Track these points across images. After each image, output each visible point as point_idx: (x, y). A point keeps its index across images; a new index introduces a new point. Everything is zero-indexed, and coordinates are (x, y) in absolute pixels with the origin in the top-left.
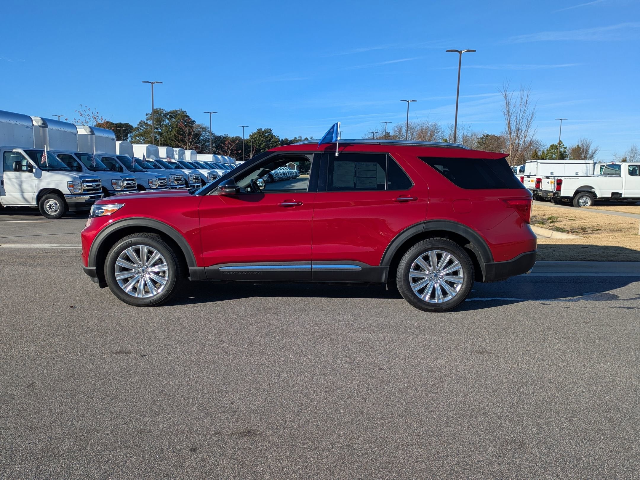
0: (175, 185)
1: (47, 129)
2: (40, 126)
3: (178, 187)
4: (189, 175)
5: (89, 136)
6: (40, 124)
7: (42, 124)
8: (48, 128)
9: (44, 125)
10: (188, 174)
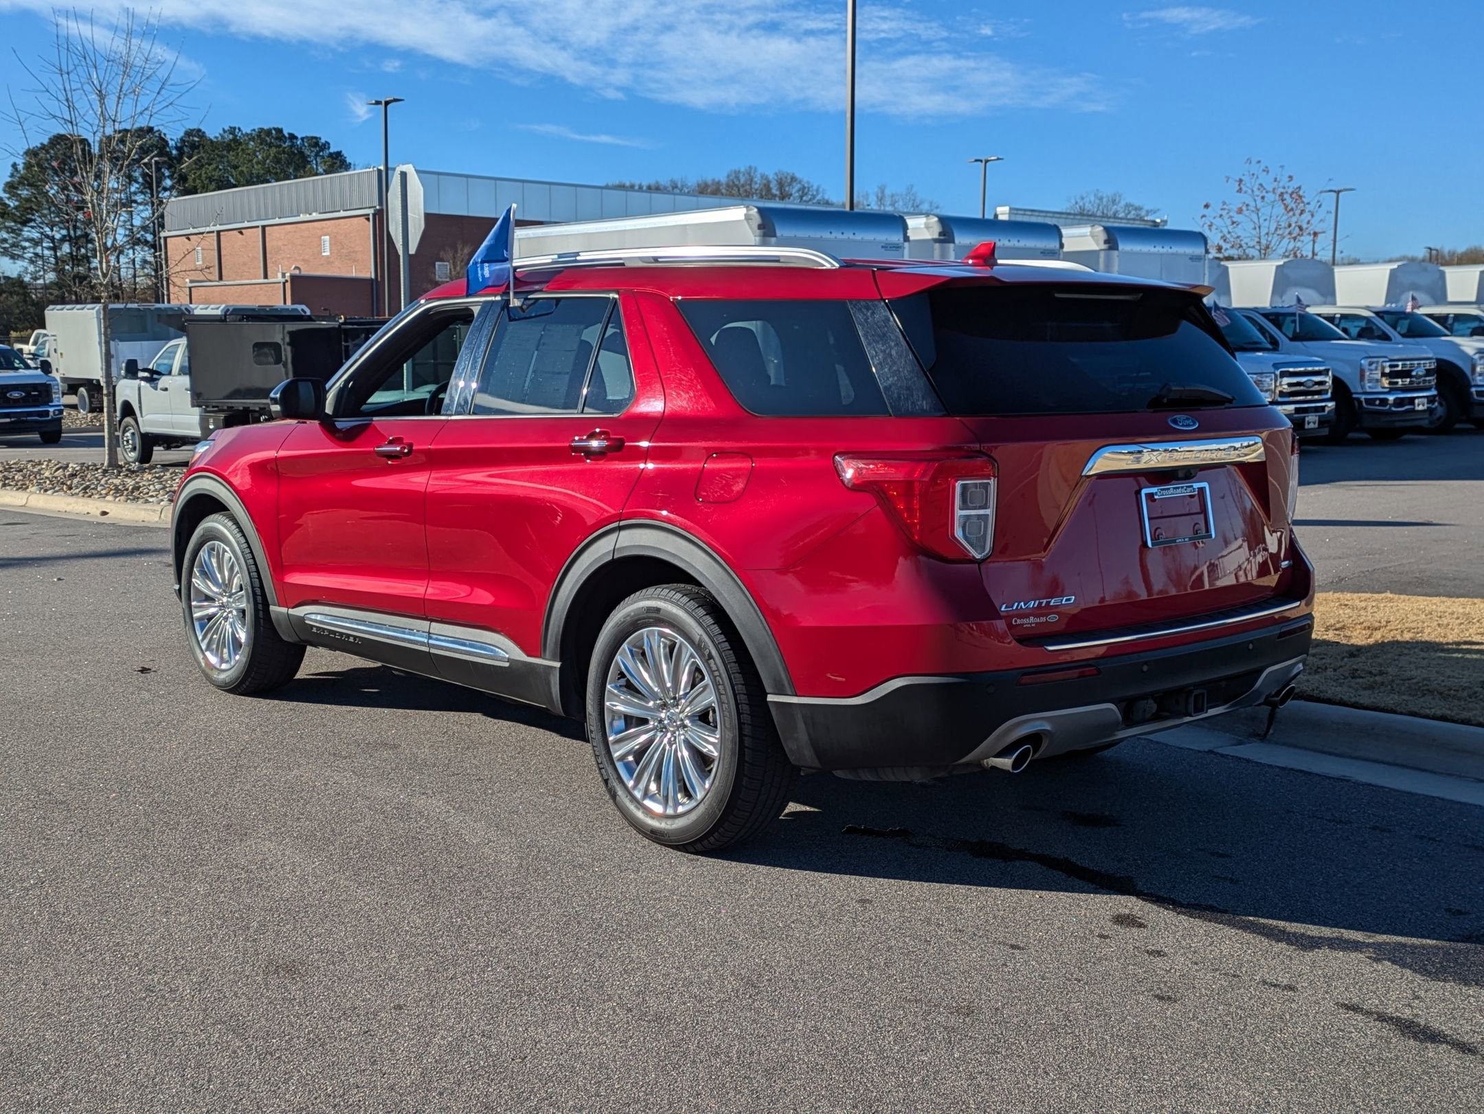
0: (1380, 390)
1: (952, 246)
2: (936, 241)
3: (1391, 398)
4: (1477, 357)
5: (1102, 255)
6: (936, 236)
7: (940, 234)
8: (953, 242)
9: (944, 235)
10: (1470, 352)
